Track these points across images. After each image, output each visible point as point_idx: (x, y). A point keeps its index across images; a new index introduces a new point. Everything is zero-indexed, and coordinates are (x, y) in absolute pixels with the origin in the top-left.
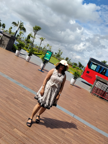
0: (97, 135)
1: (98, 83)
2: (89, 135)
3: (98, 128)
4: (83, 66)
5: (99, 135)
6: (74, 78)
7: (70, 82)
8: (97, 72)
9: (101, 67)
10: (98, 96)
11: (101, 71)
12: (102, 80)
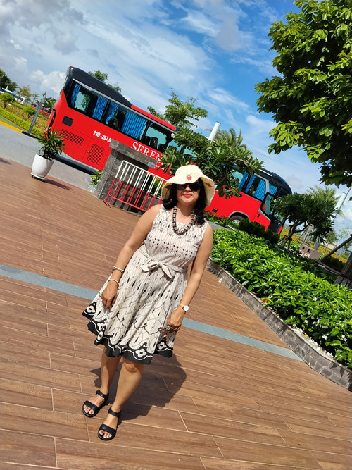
0: (208, 344)
1: (123, 166)
2: (199, 354)
3: (194, 319)
4: (14, 84)
5: (210, 340)
6: (42, 153)
7: (31, 170)
8: (97, 120)
9: (109, 103)
10: (122, 206)
11: (109, 118)
12: (133, 157)
